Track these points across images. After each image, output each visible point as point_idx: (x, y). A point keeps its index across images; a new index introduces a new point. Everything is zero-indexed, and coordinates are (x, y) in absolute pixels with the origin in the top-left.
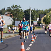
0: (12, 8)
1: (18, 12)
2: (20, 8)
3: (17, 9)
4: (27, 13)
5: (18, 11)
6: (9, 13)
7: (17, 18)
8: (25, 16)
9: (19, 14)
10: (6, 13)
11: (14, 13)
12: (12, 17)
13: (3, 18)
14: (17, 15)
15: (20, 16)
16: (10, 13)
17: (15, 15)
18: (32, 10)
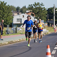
0: (34, 6)
1: (40, 11)
2: (43, 6)
3: (39, 8)
4: (50, 11)
5: (40, 9)
6: (30, 12)
7: (39, 17)
8: (48, 14)
9: (41, 12)
10: (27, 12)
11: (36, 11)
12: (33, 16)
13: (24, 17)
14: (40, 14)
15: (43, 15)
16: (32, 12)
17: (37, 14)
18: (56, 8)
